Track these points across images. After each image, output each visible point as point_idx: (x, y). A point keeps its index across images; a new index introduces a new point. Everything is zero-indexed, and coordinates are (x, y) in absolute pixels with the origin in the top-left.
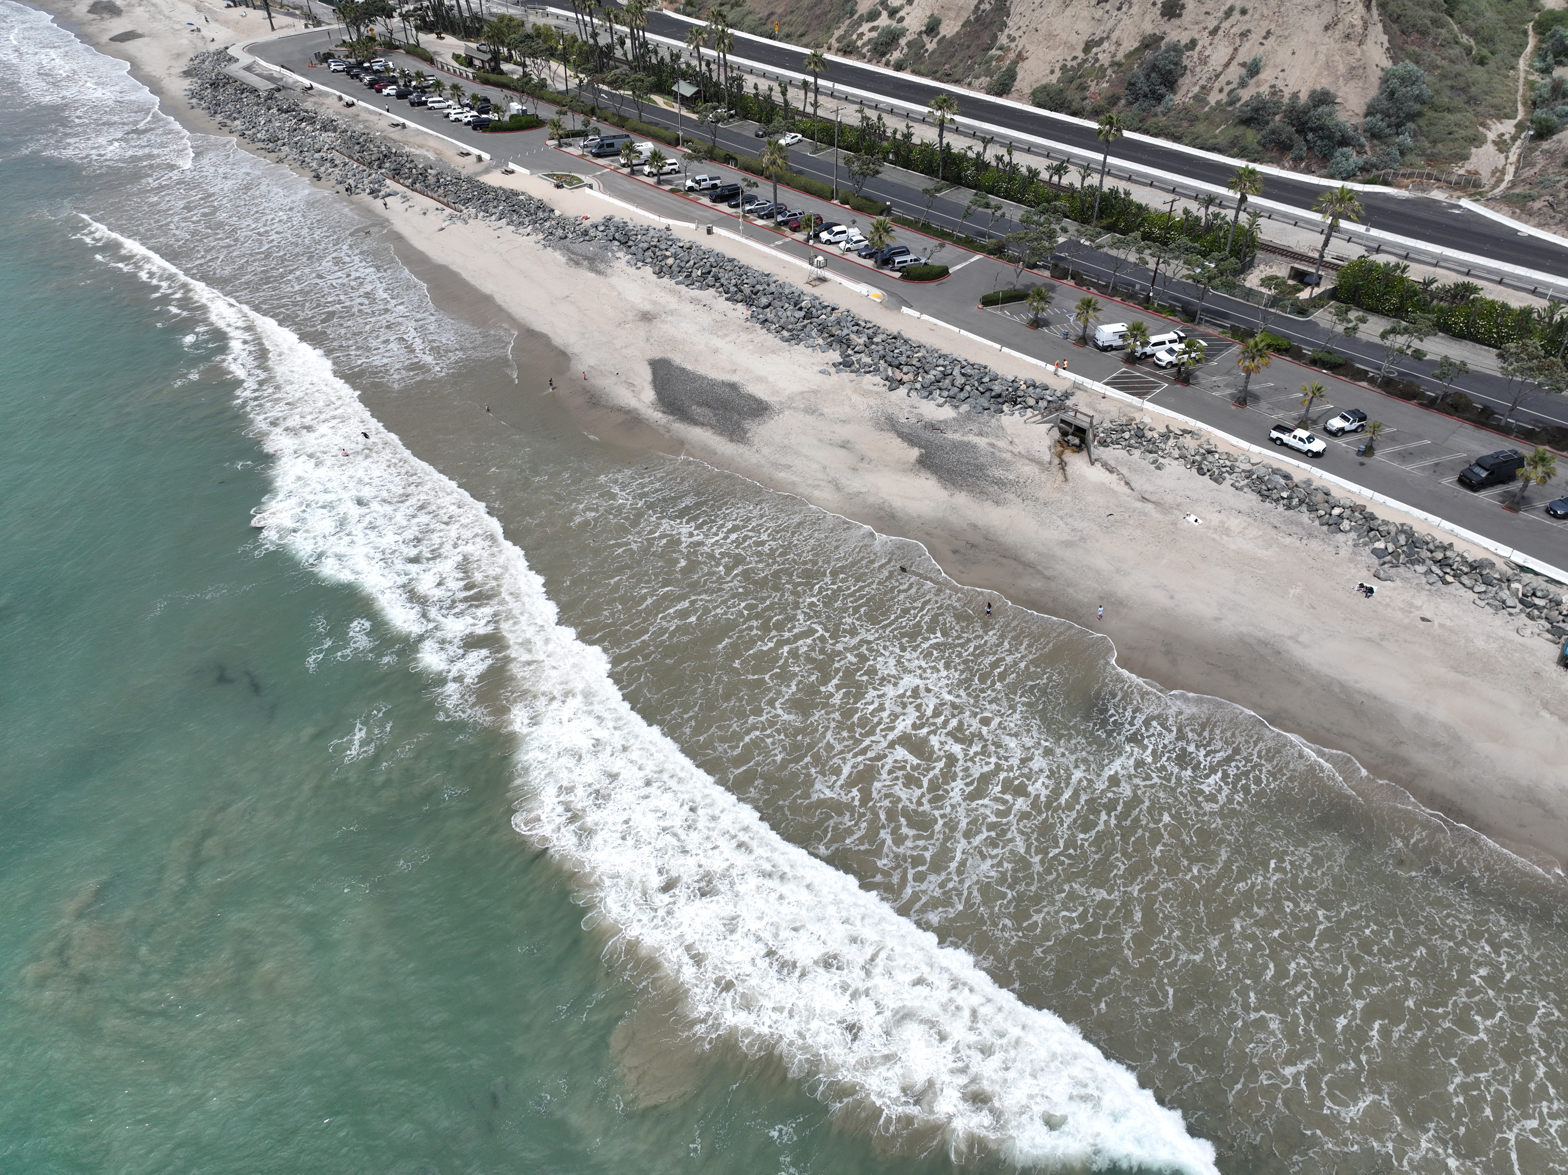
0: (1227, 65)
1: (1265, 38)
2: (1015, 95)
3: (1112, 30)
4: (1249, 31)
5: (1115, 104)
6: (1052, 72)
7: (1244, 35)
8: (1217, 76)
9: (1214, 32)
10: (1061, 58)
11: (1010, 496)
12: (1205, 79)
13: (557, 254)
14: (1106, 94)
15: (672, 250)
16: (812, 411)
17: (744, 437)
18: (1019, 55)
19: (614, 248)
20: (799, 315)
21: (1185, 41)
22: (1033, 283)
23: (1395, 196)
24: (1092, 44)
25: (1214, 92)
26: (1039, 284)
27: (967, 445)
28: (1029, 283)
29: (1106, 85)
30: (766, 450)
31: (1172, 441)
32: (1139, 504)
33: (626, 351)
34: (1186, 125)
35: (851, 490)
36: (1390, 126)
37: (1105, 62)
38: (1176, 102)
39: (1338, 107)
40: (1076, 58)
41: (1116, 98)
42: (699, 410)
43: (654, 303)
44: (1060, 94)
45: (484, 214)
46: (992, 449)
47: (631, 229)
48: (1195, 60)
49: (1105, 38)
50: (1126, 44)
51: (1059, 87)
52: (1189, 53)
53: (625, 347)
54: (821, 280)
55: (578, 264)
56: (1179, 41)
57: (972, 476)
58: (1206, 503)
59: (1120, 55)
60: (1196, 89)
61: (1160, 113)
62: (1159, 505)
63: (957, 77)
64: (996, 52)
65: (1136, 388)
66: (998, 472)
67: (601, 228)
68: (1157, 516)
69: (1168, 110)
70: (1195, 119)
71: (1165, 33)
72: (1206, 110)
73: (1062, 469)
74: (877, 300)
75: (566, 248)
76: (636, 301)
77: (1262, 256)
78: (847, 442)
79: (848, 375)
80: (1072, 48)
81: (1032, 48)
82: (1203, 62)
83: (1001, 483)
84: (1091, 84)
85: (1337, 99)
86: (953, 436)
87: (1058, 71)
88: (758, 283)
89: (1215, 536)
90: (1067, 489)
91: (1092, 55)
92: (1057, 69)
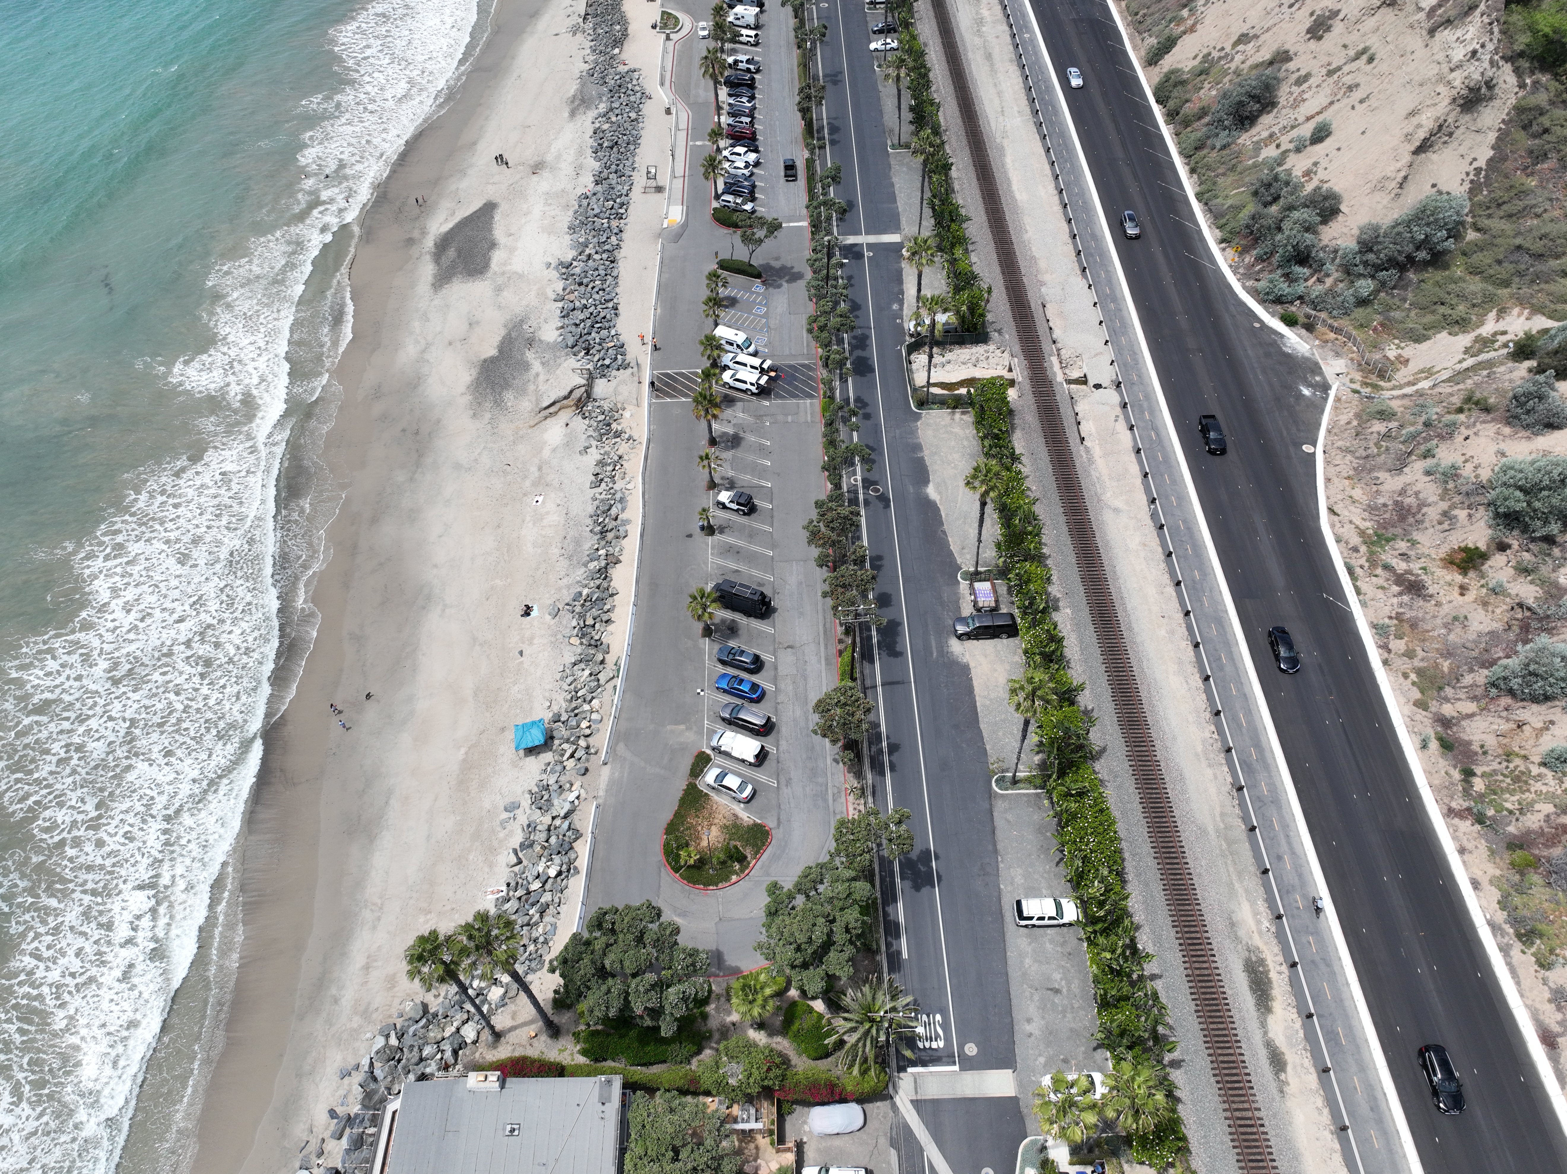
0: (1308, 119)
1: (1361, 102)
2: (1157, 69)
3: (1268, 30)
4: (1357, 85)
5: (1200, 118)
6: (1195, 58)
7: (1350, 88)
8: (1293, 127)
9: (1330, 73)
10: (1212, 44)
11: (488, 416)
12: (1281, 125)
13: (575, 87)
14: (1204, 103)
15: (620, 117)
16: (499, 290)
17: (441, 286)
18: (1194, 25)
19: (604, 99)
20: (597, 211)
21: (1303, 72)
22: (792, 268)
23: (1285, 345)
24: (1243, 39)
25: (1274, 145)
26: (795, 270)
27: (526, 366)
28: (789, 266)
29: (1214, 93)
30: (436, 302)
31: (618, 440)
32: (534, 469)
33: (490, 187)
34: (1220, 171)
35: (427, 356)
36: (1366, 264)
37: (1233, 66)
38: (1240, 141)
39: (1340, 218)
40: (1223, 49)
41: (1203, 112)
42: (452, 253)
43: (558, 157)
44: (1175, 86)
45: (591, 32)
46: (532, 378)
47: (630, 86)
48: (1292, 99)
49: (1256, 37)
50: (1261, 53)
51: (1185, 77)
52: (1294, 88)
53: (494, 183)
54: (659, 189)
55: (573, 102)
56: (1298, 70)
57: (493, 389)
58: (562, 495)
59: (1249, 63)
60: (1265, 134)
61: (1218, 147)
62: (540, 477)
63: (1142, 27)
64: (1185, 13)
65: (675, 389)
66: (509, 396)
67: (617, 77)
68: (528, 483)
69: (1224, 147)
70: (1233, 169)
71: (1296, 54)
72: (1250, 162)
73: (546, 418)
74: (665, 226)
75: (583, 85)
76: (553, 150)
77: (1007, 336)
78: (478, 323)
79: (555, 274)
80: (1228, 35)
81: (1207, 21)
82: (1295, 105)
83: (499, 403)
84: (1207, 86)
85: (1343, 207)
86: (530, 355)
87: (1199, 58)
88: (616, 172)
89: (528, 518)
90: (521, 433)
91: (1234, 52)
92: (1201, 55)
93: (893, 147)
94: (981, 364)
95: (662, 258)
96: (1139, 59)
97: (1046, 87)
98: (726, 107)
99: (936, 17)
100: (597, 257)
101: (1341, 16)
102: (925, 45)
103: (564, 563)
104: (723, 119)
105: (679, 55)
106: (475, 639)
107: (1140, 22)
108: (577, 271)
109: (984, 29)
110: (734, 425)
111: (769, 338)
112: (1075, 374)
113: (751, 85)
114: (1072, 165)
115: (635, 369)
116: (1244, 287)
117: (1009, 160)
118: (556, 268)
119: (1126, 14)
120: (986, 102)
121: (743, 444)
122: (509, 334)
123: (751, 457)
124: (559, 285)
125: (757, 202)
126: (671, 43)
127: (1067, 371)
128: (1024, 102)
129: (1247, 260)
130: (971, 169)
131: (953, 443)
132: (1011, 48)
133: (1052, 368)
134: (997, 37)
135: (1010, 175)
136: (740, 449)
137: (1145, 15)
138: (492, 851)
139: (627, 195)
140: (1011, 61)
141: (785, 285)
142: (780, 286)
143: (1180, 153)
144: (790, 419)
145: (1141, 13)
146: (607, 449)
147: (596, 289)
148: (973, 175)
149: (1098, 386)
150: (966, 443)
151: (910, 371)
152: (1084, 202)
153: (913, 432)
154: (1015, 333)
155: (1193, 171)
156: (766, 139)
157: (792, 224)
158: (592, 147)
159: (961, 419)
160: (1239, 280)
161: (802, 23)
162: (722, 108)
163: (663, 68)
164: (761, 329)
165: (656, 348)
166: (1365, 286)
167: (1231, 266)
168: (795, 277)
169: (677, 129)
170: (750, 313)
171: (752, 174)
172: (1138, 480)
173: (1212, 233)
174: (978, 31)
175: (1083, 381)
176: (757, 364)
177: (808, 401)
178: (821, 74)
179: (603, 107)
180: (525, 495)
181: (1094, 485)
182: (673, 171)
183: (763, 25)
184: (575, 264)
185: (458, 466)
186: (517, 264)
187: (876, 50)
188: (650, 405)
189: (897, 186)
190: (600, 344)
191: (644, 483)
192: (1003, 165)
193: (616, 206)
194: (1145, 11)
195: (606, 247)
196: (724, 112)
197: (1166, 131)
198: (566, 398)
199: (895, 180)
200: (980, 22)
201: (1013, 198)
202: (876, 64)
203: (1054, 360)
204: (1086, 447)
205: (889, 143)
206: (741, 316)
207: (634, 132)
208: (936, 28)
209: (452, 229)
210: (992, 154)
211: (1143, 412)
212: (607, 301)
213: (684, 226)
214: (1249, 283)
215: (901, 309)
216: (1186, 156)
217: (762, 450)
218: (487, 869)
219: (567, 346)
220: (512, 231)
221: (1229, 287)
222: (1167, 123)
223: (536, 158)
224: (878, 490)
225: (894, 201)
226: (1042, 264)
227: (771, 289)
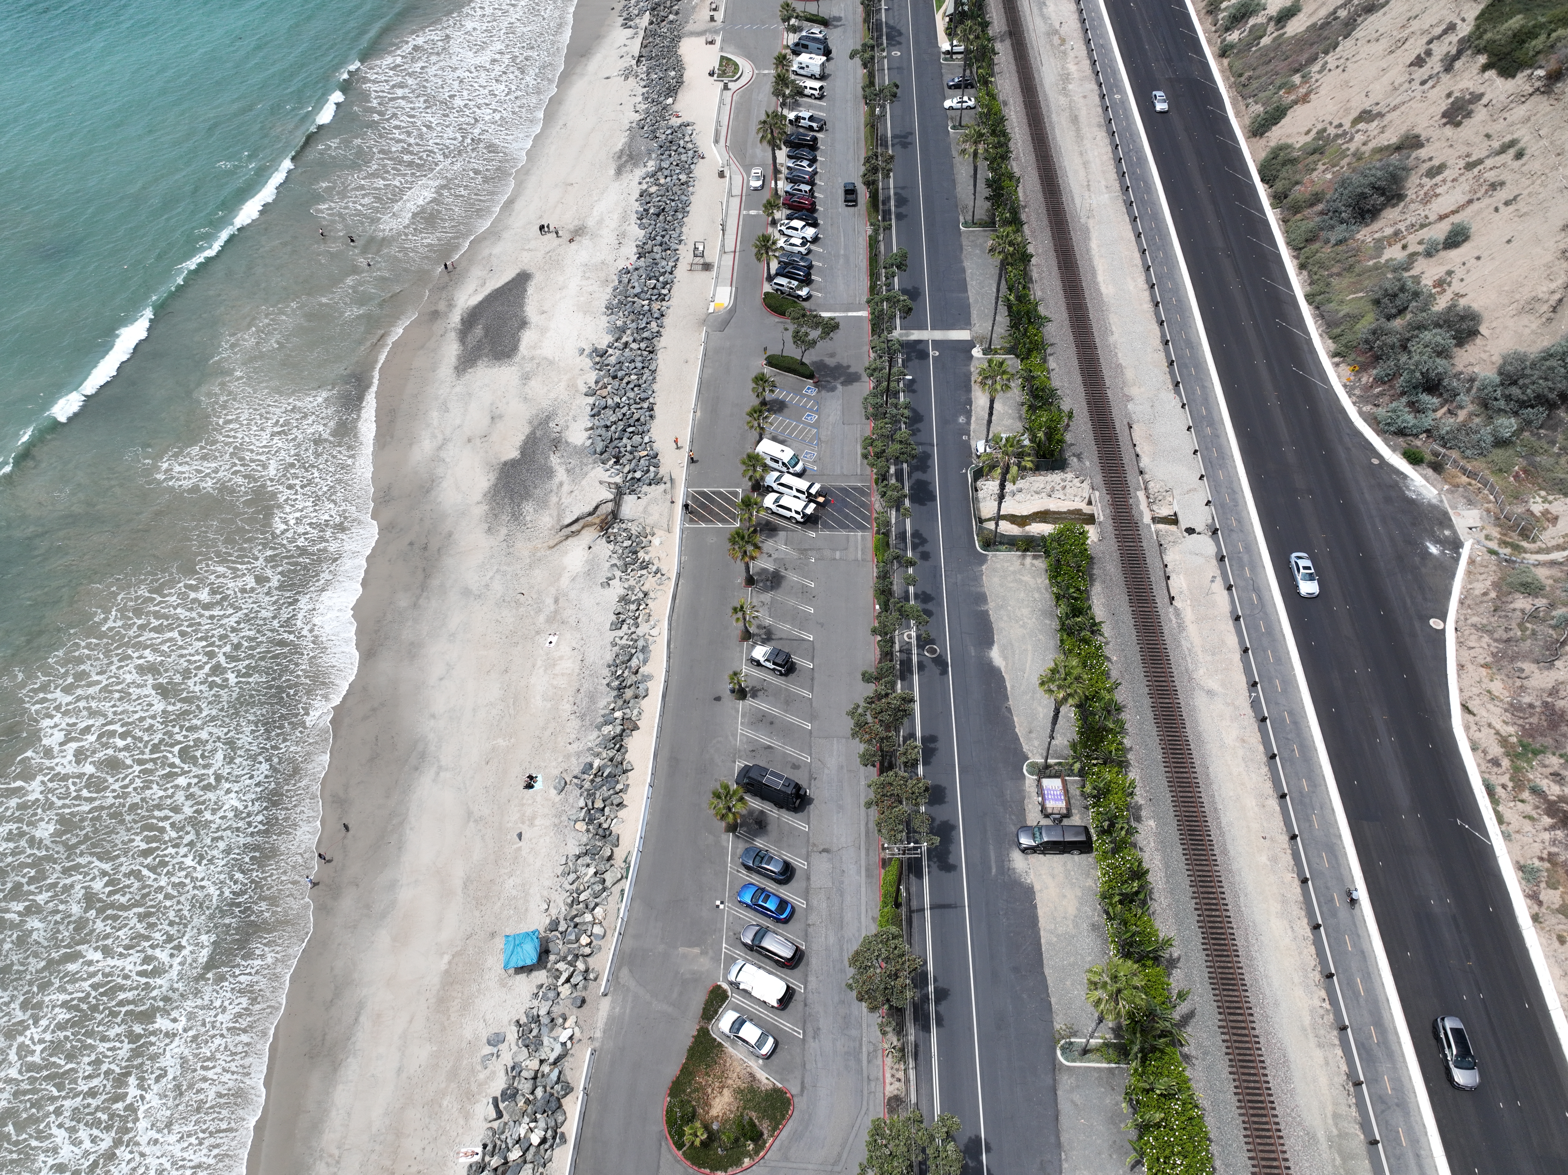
0: (1442, 218)
1: (1507, 203)
2: (1262, 142)
3: (1395, 108)
4: (1502, 184)
5: (1312, 205)
6: (1308, 133)
7: (1493, 186)
8: (1423, 226)
9: (1470, 166)
10: (1329, 118)
11: (504, 531)
12: (1408, 222)
13: (624, 140)
14: (1317, 188)
15: (669, 179)
16: (526, 378)
17: (464, 370)
18: (1307, 94)
19: (654, 156)
20: (638, 290)
21: (1436, 162)
22: (849, 367)
23: (1408, 487)
24: (1365, 116)
25: (1399, 246)
26: (852, 370)
27: (549, 473)
28: (845, 365)
29: (1329, 176)
30: (457, 389)
31: (644, 572)
32: (549, 601)
33: (525, 253)
34: (1335, 270)
35: (443, 454)
36: (1508, 398)
37: (1353, 147)
38: (1358, 236)
39: (1479, 341)
40: (1340, 125)
41: (1317, 198)
42: (478, 331)
43: (600, 222)
44: (1284, 164)
45: (644, 76)
46: (555, 488)
47: (682, 143)
48: (1422, 193)
49: (1381, 115)
50: (1387, 135)
51: (1296, 154)
52: (1425, 180)
53: (529, 250)
54: (707, 267)
55: (620, 157)
56: (1431, 159)
57: (511, 499)
58: (579, 636)
59: (1371, 145)
60: (1389, 231)
61: (1333, 242)
62: (556, 612)
63: (1246, 91)
64: (1297, 79)
65: (711, 512)
66: (528, 508)
67: (669, 131)
68: (542, 618)
69: (1340, 242)
70: (1350, 268)
71: (1428, 140)
72: (1371, 263)
73: (567, 537)
74: (711, 310)
75: (632, 138)
76: (595, 213)
77: (1087, 463)
78: (501, 417)
79: (588, 363)
80: (1347, 111)
81: (1323, 91)
82: (1427, 200)
83: (517, 517)
84: (1321, 167)
85: (1483, 329)
86: (554, 460)
87: (1313, 134)
88: (661, 245)
89: (539, 663)
90: (539, 554)
91: (1353, 130)
92: (1315, 131)
93: (966, 224)
94: (1057, 494)
95: (705, 349)
96: (1243, 127)
97: (1138, 159)
98: (784, 171)
99: (1018, 72)
100: (634, 346)
101: (1484, 101)
102: (1005, 103)
103: (575, 723)
104: (780, 184)
105: (736, 108)
106: (470, 814)
107: (1244, 86)
108: (613, 360)
109: (1070, 87)
110: (775, 560)
111: (819, 452)
112: (1164, 512)
113: (813, 146)
114: (1165, 253)
115: (669, 485)
116: (1361, 413)
117: (1094, 245)
118: (590, 356)
119: (1228, 73)
120: (1070, 174)
121: (784, 584)
122: (533, 433)
123: (792, 602)
124: (592, 376)
125: (813, 286)
126: (728, 94)
127: (1155, 507)
128: (1112, 175)
129: (1364, 380)
130: (1052, 254)
131: (1022, 595)
132: (1100, 110)
133: (1138, 506)
134: (1085, 97)
135: (1096, 263)
136: (780, 590)
137: (1250, 78)
138: (469, 1097)
139: (671, 273)
140: (1099, 126)
141: (839, 387)
142: (833, 389)
143: (1288, 244)
144: (838, 555)
145: (1246, 75)
146: (632, 582)
147: (631, 386)
148: (1053, 263)
149: (1190, 531)
150: (1037, 595)
151: (976, 500)
152: (1179, 301)
153: (977, 579)
154: (1096, 460)
155: (1302, 267)
156: (826, 210)
157: (850, 314)
158: (637, 212)
159: (1033, 565)
160: (1354, 403)
161: (871, 75)
162: (780, 172)
163: (718, 123)
164: (811, 442)
165: (692, 460)
166: (1508, 425)
167: (1345, 386)
168: (851, 379)
169: (730, 194)
170: (799, 420)
171: (809, 251)
172: (1237, 656)
173: (1324, 343)
174: (1064, 89)
175: (1173, 520)
176: (804, 489)
177: (860, 534)
178: (889, 135)
179: (651, 166)
180: (538, 633)
181: (1184, 658)
182: (723, 246)
183: (829, 75)
184: (610, 351)
185: (466, 592)
186: (548, 349)
187: (951, 108)
188: (682, 531)
189: (968, 272)
190: (631, 453)
191: (670, 630)
192: (1088, 251)
193: (659, 285)
194: (1251, 73)
195: (645, 335)
196: (782, 176)
197: (1272, 216)
198: (590, 514)
199: (967, 264)
200: (1066, 78)
201: (1098, 291)
202: (950, 124)
203: (1141, 495)
204: (1176, 609)
205: (962, 220)
206: (789, 424)
207: (684, 198)
208: (1017, 85)
209: (481, 303)
210: (1076, 237)
211: (1242, 568)
212: (643, 400)
213: (732, 312)
214: (1367, 408)
215: (968, 423)
216: (1296, 248)
217: (805, 593)
218: (462, 1122)
219: (595, 453)
220: (545, 309)
221: (1343, 411)
222: (1273, 206)
223: (576, 222)
224: (934, 651)
225: (965, 290)
226: (1130, 374)
227: (823, 392)
